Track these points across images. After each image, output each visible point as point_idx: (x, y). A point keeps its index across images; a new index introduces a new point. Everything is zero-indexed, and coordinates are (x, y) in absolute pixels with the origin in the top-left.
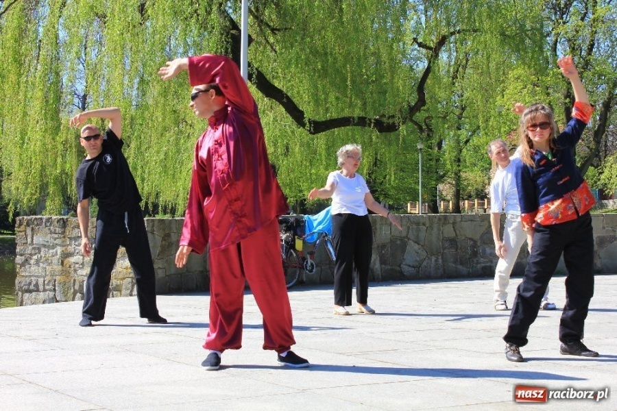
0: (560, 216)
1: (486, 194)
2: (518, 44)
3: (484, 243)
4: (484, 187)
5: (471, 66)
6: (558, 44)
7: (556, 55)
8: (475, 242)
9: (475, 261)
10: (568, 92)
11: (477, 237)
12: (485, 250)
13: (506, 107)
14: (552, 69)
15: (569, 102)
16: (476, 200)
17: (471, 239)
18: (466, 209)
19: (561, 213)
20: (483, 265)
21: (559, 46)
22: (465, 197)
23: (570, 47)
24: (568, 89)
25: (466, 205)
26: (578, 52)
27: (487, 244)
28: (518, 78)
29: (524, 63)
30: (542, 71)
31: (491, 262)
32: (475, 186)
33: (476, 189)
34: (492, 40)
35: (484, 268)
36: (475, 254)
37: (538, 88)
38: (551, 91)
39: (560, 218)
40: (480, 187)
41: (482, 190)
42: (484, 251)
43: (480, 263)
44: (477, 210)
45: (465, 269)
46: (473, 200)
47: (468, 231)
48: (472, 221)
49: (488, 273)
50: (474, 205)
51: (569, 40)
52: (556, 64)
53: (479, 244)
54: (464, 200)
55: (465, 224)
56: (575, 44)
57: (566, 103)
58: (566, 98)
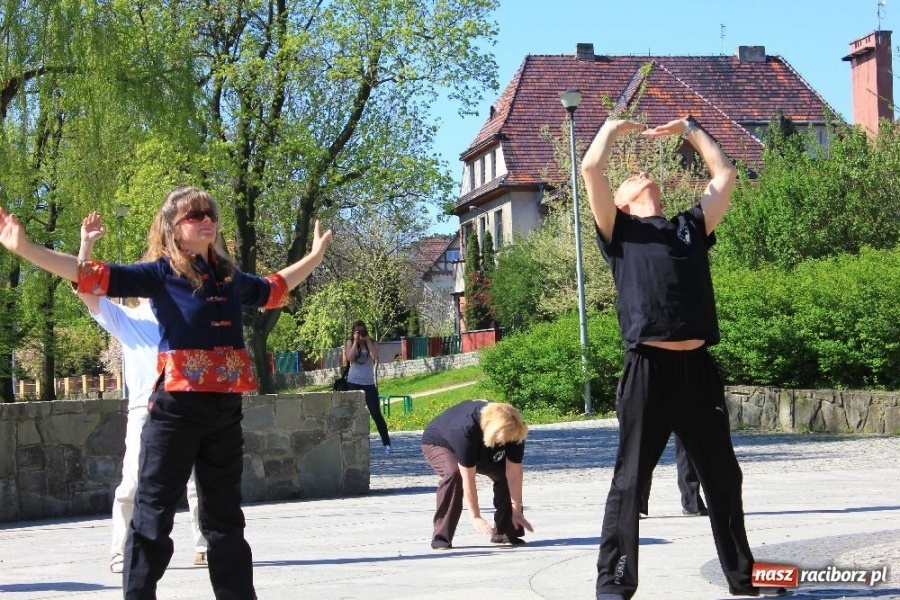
0: (201, 381)
1: (102, 366)
2: (150, 97)
3: (94, 453)
4: (98, 353)
5: (68, 134)
6: (222, 98)
7: (219, 116)
8: (77, 451)
9: (78, 487)
10: (242, 182)
11: (81, 442)
12: (96, 466)
13: (134, 208)
14: (211, 142)
15: (244, 200)
16: (84, 377)
17: (70, 447)
18: (66, 394)
19: (205, 375)
20: (93, 492)
21: (222, 102)
22: (64, 372)
23: (243, 102)
24: (241, 177)
25: (67, 388)
26: (257, 112)
27: (99, 454)
28: (153, 157)
29: (161, 130)
30: (194, 146)
31: (107, 486)
32: (82, 352)
33: (84, 358)
34: (104, 89)
35: (94, 499)
36: (77, 473)
37: (188, 175)
38: (211, 180)
39: (201, 383)
40: (91, 354)
41: (96, 359)
42: (94, 468)
43: (87, 490)
44: (87, 394)
45: (59, 501)
46: (79, 377)
47: (64, 431)
48: (70, 413)
49: (101, 508)
50: (81, 385)
51: (240, 91)
52: (220, 134)
53: (84, 454)
54: (61, 377)
55: (58, 420)
56: (250, 99)
57: (238, 202)
58: (237, 192)
